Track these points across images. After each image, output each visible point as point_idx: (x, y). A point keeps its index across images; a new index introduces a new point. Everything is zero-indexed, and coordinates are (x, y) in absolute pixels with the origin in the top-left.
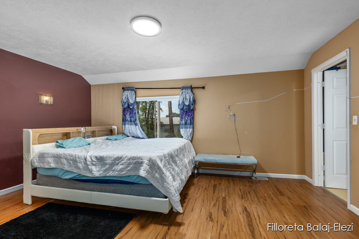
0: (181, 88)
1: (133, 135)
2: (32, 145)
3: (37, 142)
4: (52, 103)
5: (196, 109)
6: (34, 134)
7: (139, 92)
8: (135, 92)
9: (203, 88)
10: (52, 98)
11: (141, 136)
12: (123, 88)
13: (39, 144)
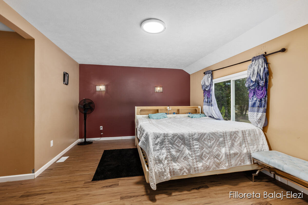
0: (250, 60)
1: (210, 115)
2: (137, 115)
3: (139, 114)
4: (162, 91)
5: (272, 85)
6: (138, 109)
7: (215, 74)
8: (212, 75)
9: (283, 50)
10: (162, 89)
11: (215, 116)
12: (204, 73)
13: (140, 114)
